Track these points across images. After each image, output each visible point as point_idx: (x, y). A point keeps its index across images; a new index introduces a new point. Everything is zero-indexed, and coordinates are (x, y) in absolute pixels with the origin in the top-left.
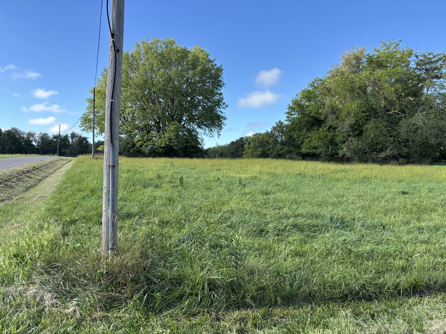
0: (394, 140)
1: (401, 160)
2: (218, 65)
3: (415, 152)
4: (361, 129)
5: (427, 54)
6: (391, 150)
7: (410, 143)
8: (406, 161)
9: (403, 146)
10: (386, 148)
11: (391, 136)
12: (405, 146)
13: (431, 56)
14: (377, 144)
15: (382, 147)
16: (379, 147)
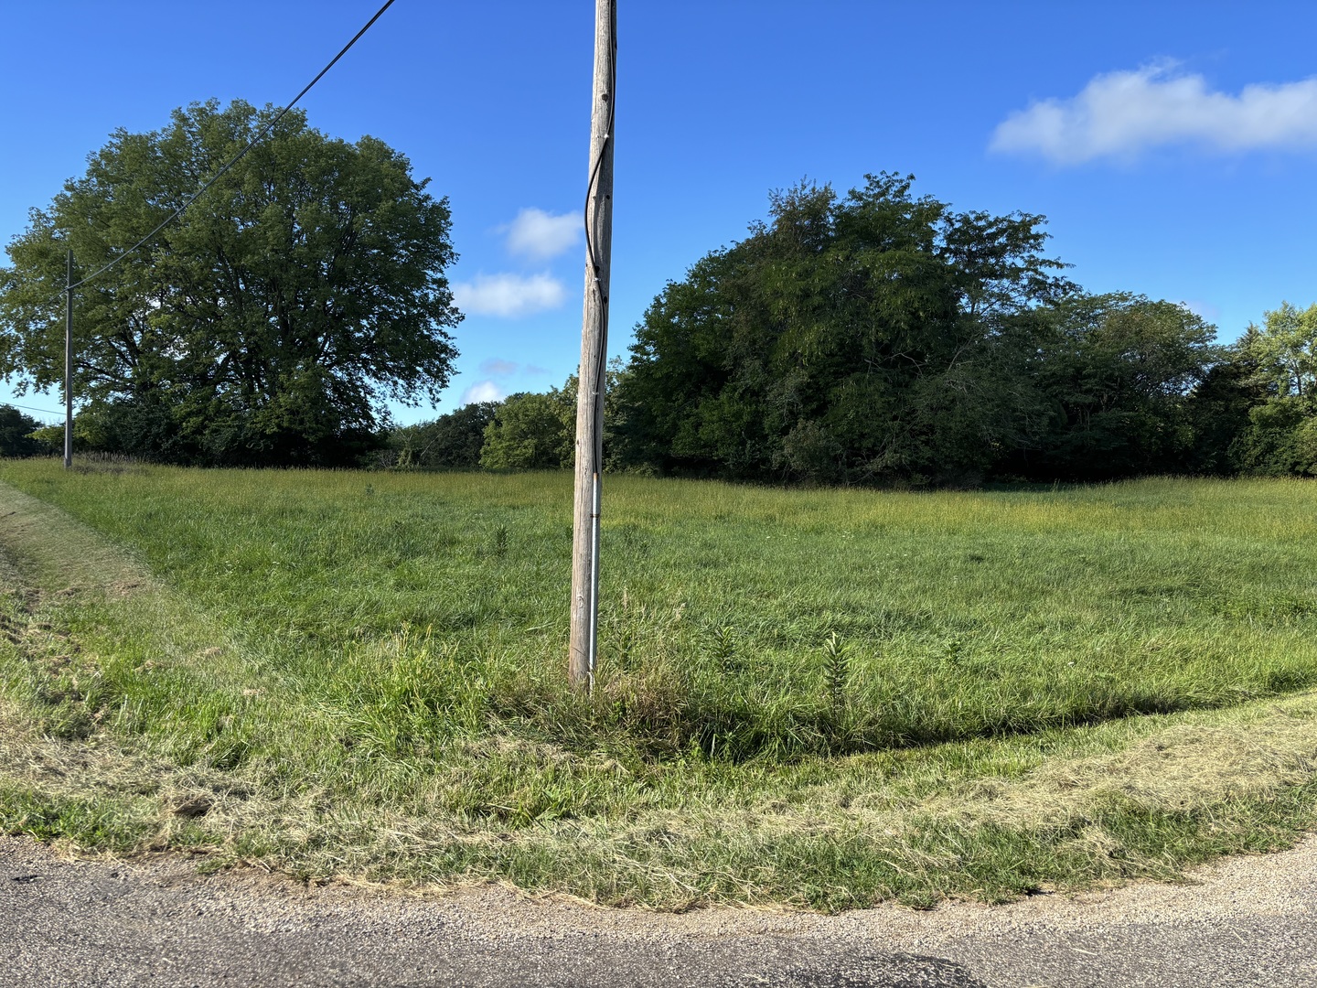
0: (902, 429)
1: (918, 478)
2: (437, 199)
3: (949, 459)
4: (822, 397)
5: (972, 217)
6: (895, 452)
7: (938, 435)
8: (929, 481)
9: (923, 442)
10: (884, 448)
11: (895, 418)
12: (926, 443)
13: (982, 223)
14: (862, 436)
15: (874, 445)
16: (867, 443)
